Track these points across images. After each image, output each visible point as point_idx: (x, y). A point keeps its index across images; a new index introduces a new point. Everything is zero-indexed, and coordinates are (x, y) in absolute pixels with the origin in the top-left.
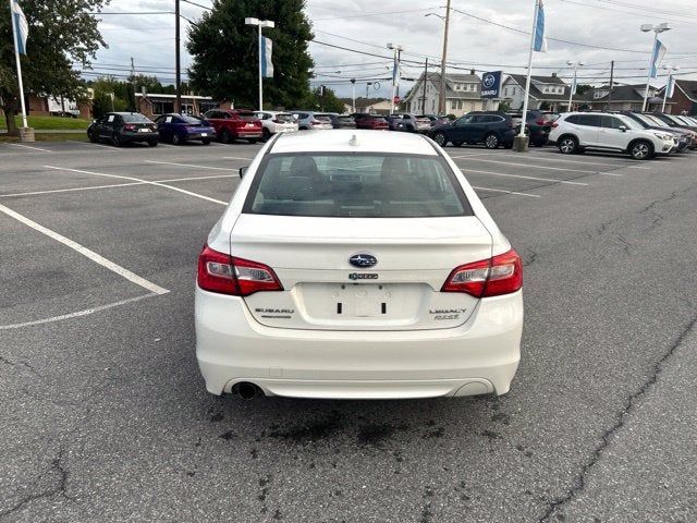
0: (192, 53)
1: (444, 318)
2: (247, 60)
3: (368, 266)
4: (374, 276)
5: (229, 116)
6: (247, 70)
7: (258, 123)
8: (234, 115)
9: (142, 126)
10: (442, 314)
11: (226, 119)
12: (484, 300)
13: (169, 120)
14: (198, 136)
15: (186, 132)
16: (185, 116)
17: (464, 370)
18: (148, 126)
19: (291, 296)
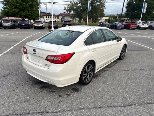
0: (126, 8)
1: (46, 66)
2: (140, 9)
3: (35, 52)
4: (36, 54)
5: (129, 23)
6: (139, 11)
7: (136, 25)
8: (130, 23)
9: (107, 25)
10: (46, 65)
11: (128, 24)
12: (52, 64)
13: (114, 24)
14: (119, 27)
15: (116, 26)
16: (117, 23)
17: (49, 78)
18: (108, 25)
19: (28, 55)
